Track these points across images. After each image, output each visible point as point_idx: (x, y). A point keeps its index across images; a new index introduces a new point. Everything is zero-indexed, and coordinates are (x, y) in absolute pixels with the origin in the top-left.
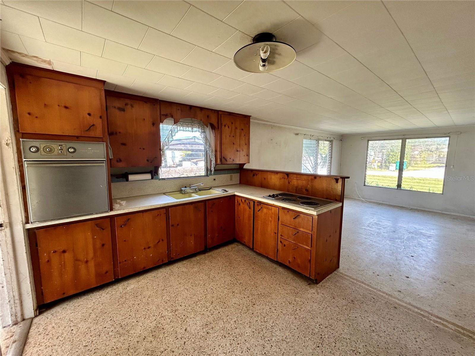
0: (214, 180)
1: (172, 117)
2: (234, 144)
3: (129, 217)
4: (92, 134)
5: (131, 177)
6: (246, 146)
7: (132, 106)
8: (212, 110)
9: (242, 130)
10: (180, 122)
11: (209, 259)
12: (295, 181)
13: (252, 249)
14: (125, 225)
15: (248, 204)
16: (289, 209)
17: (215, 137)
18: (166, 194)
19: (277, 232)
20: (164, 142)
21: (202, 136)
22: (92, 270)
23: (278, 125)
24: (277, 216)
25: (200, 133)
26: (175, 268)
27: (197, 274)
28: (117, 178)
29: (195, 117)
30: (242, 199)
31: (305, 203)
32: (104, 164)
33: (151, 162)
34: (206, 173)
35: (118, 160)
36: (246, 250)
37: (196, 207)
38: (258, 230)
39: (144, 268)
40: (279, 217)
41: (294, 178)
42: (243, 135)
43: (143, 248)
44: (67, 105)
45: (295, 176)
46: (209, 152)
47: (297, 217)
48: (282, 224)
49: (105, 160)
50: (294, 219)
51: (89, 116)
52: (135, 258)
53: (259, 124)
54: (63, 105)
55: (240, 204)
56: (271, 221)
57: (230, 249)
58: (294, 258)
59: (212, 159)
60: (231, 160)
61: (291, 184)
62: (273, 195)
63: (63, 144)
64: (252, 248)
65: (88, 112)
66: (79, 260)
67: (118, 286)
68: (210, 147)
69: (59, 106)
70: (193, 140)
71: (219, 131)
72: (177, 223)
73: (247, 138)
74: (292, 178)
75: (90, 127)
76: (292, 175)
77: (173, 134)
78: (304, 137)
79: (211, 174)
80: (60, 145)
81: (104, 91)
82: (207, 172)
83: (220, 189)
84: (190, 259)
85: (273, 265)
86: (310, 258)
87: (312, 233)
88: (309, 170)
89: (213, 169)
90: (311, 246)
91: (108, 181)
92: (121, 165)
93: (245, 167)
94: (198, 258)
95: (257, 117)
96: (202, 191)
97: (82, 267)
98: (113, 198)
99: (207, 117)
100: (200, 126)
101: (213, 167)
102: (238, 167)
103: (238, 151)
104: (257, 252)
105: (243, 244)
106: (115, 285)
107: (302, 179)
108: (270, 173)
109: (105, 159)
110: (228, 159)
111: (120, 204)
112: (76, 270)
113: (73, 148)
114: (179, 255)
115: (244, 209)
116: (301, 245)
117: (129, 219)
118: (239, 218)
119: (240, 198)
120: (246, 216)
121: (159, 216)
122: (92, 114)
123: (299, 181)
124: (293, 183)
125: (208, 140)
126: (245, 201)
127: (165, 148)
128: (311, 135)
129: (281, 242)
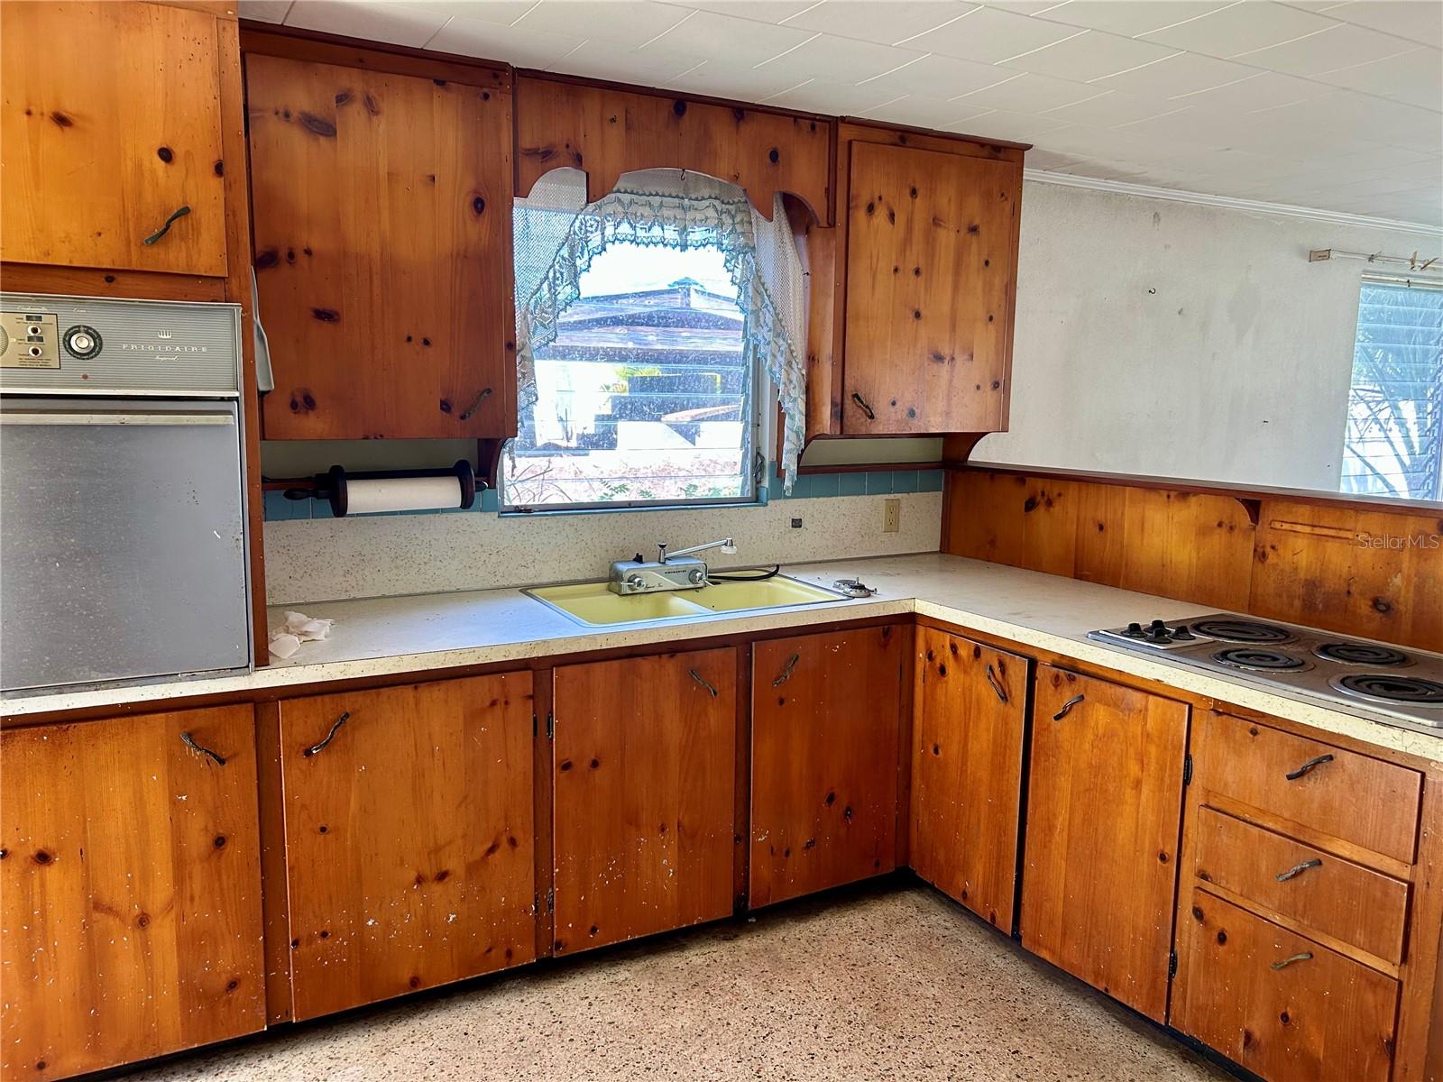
0: (797, 523)
1: (578, 161)
2: (918, 315)
3: (349, 701)
4: (174, 257)
5: (361, 495)
6: (991, 326)
7: (372, 108)
8: (796, 117)
9: (973, 230)
10: (619, 191)
11: (756, 971)
12: (1301, 543)
13: (1012, 940)
14: (326, 745)
15: (997, 670)
16: (1264, 715)
17: (812, 274)
18: (534, 592)
19: (1171, 849)
20: (531, 308)
21: (738, 273)
22: (168, 962)
23: (1195, 198)
24: (1175, 757)
25: (722, 257)
26: (573, 997)
27: (695, 1048)
28: (290, 495)
29: (701, 158)
30: (959, 641)
31: (1369, 686)
32: (231, 420)
33: (463, 417)
34: (748, 487)
35: (300, 399)
36: (971, 942)
37: (691, 674)
38: (1050, 828)
39: (415, 982)
40: (1188, 758)
41: (1298, 528)
42: (974, 261)
43: (413, 875)
44: (69, 107)
45: (1304, 512)
46: (773, 362)
47: (1314, 766)
48: (1207, 806)
49: (236, 399)
50: (1289, 777)
51: (163, 163)
52: (370, 923)
53: (1075, 196)
54: (48, 109)
55: (943, 670)
56: (1138, 784)
57: (879, 924)
58: (1285, 1017)
59: (787, 405)
60: (900, 412)
61: (1275, 566)
62: (1158, 624)
63: (44, 309)
64: (1009, 931)
65: (158, 144)
66: (109, 910)
67: (284, 1064)
68: (778, 335)
69: (29, 113)
70: (678, 302)
71: (833, 244)
72: (593, 757)
73: (998, 282)
74: (1286, 526)
75: (168, 226)
76: (1283, 507)
77: (578, 262)
78: (1365, 272)
79: (778, 494)
80: (29, 318)
81: (237, 25)
82: (757, 482)
83: (829, 579)
84: (655, 960)
85: (1141, 1046)
86: (1391, 1030)
87: (1413, 873)
88: (1384, 481)
89: (790, 463)
90: (1405, 957)
91: (246, 506)
92: (314, 424)
93: (979, 455)
94: (695, 957)
95: (1070, 154)
96: (726, 587)
97: (124, 942)
98: (269, 602)
99: (769, 161)
100: (728, 212)
101: (790, 451)
102: (934, 452)
103: (939, 358)
104: (1043, 961)
105: (958, 905)
106: (270, 1057)
107: (1349, 535)
108: (1139, 493)
109: (237, 394)
110: (881, 407)
111: (305, 634)
112: (95, 959)
113: (89, 331)
114: (594, 930)
115: (971, 706)
116: (1336, 945)
117: (347, 715)
118: (936, 751)
119: (948, 636)
120: (981, 743)
121: (498, 710)
122: (179, 151)
123: (1332, 547)
124: (1289, 556)
125: (771, 291)
126: (977, 653)
127: (536, 341)
128: (1413, 262)
129: (1198, 913)
